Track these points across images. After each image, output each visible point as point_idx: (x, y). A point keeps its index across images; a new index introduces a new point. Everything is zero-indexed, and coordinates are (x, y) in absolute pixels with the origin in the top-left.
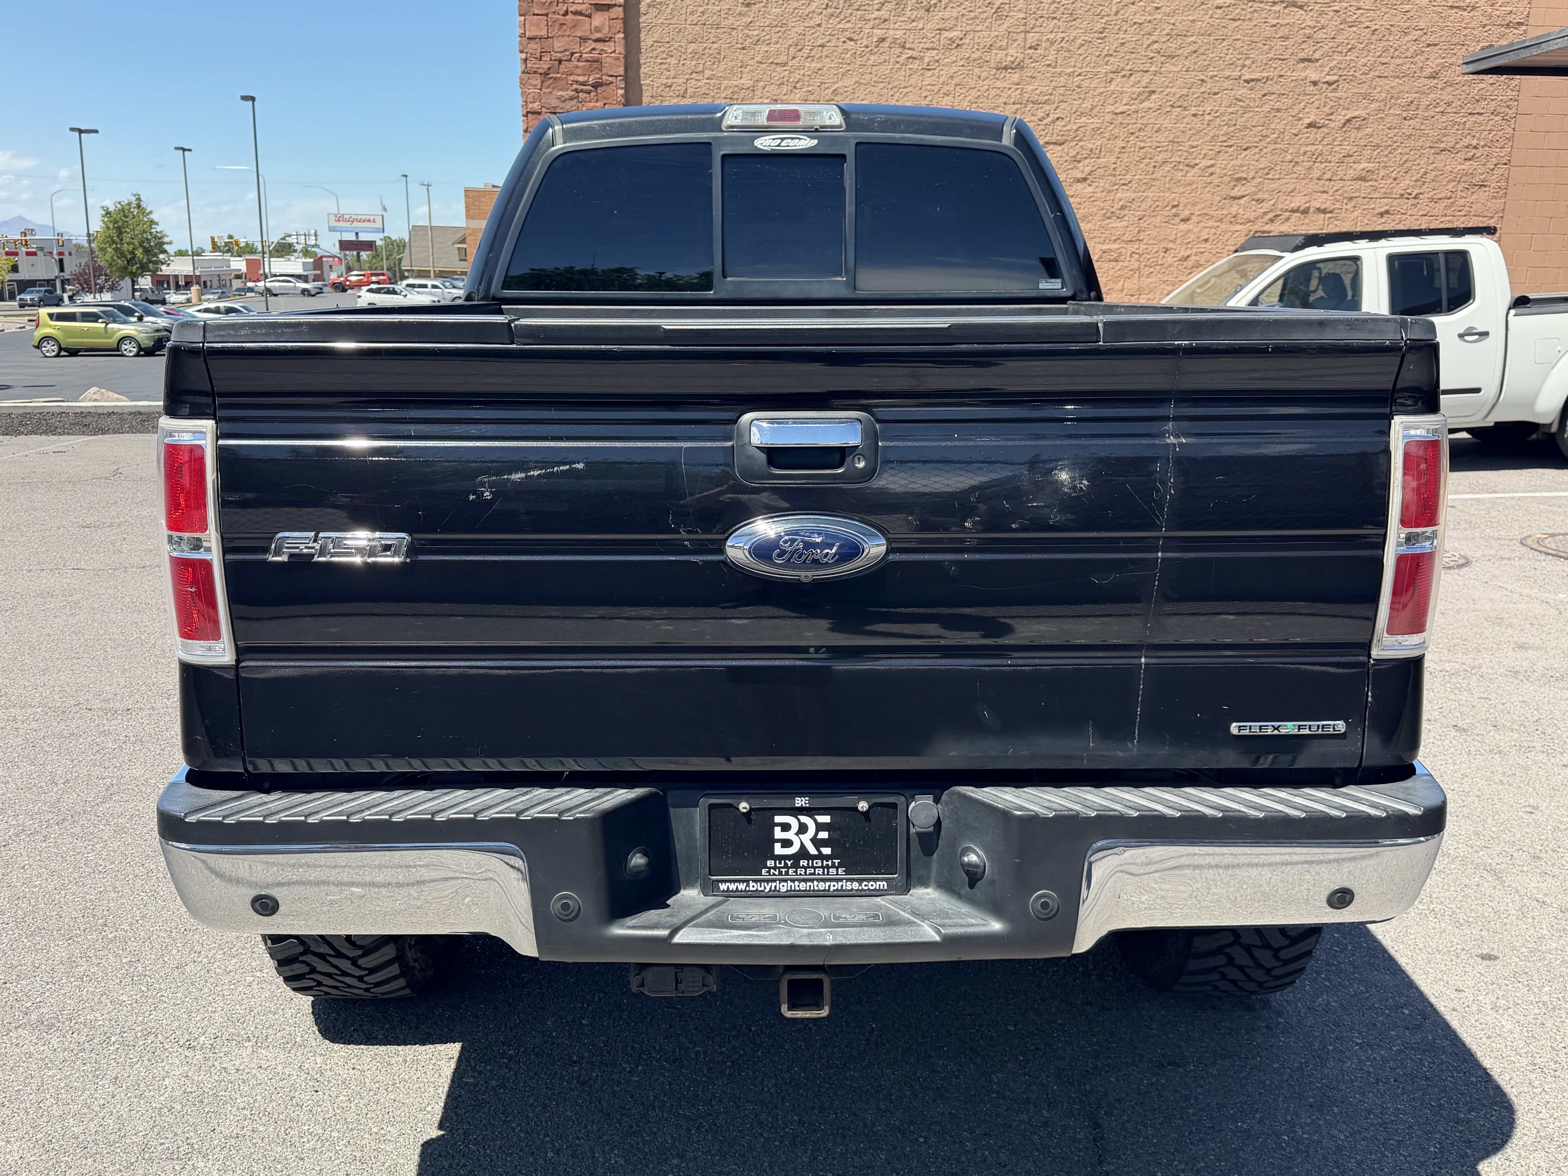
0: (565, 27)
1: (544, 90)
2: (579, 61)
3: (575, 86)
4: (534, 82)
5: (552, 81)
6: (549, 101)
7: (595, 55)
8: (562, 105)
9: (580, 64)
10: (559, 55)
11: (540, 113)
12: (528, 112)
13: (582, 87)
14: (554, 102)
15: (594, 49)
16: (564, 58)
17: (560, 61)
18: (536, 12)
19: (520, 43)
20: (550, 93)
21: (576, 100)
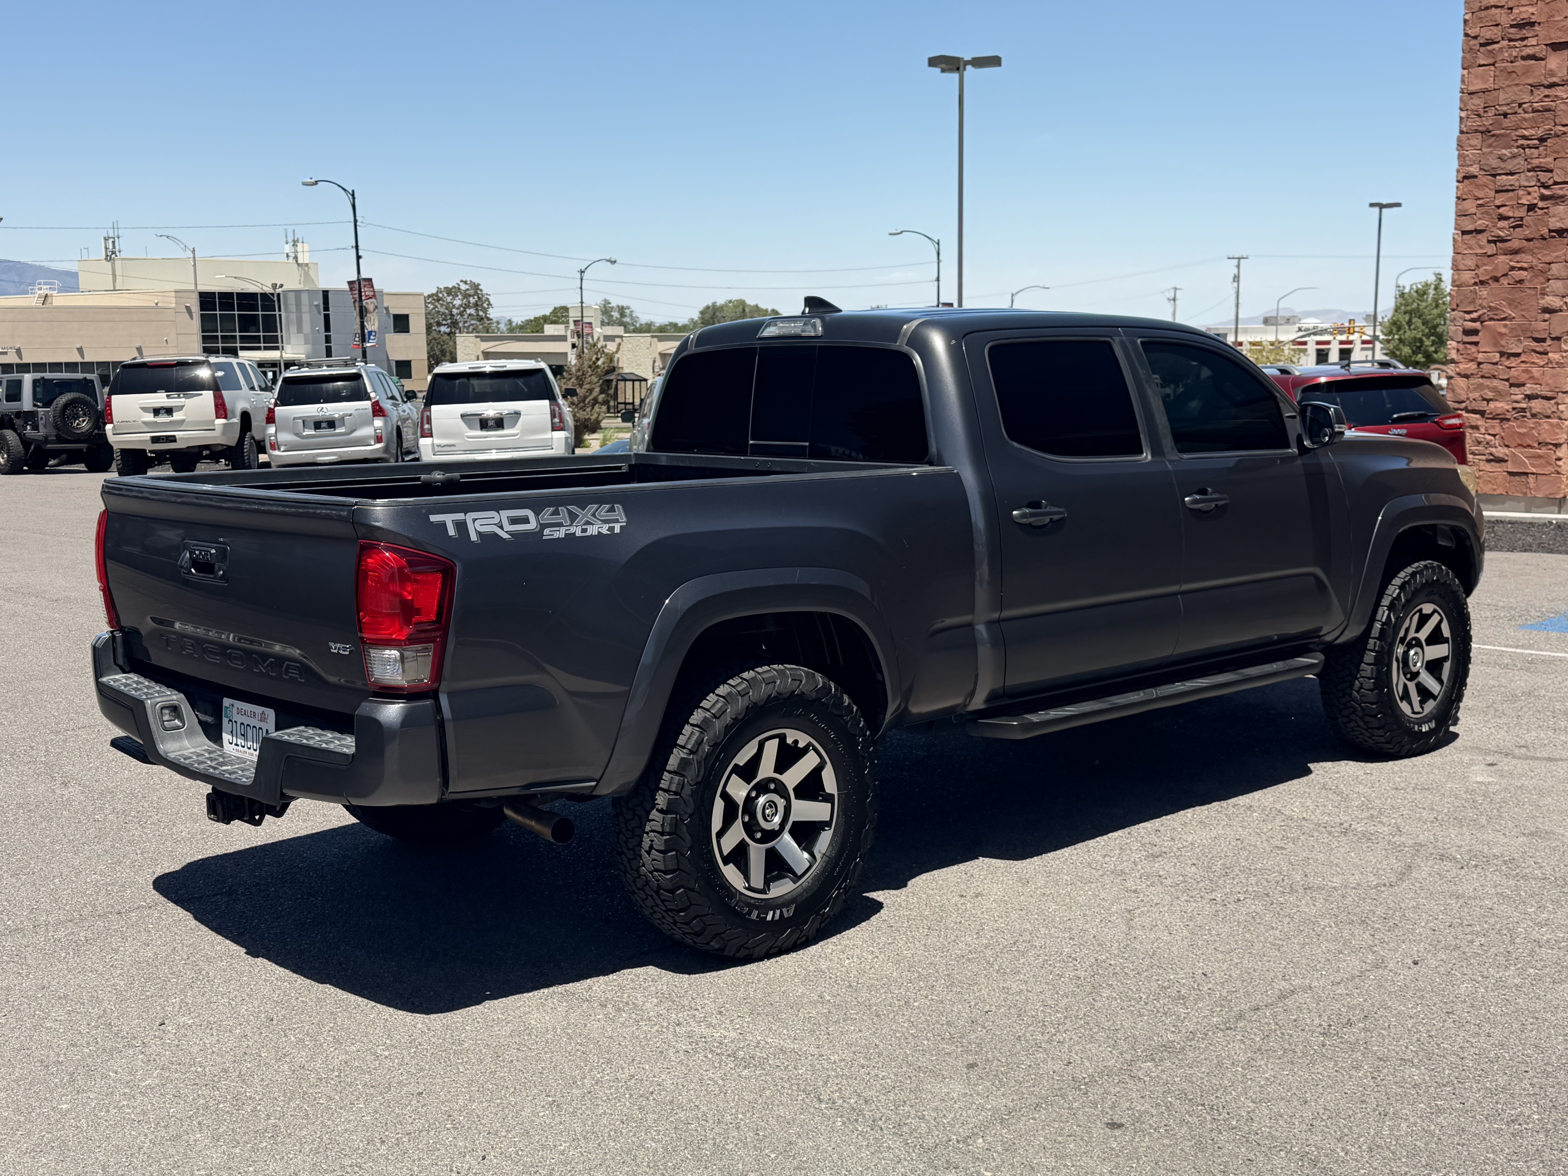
0: (1514, 75)
1: (1484, 150)
2: (1526, 112)
3: (1520, 142)
4: (1474, 142)
5: (1493, 139)
6: (1488, 162)
7: (1547, 103)
8: (1503, 165)
9: (1527, 116)
10: (1505, 108)
11: (1476, 177)
12: (1465, 178)
13: (1529, 142)
14: (1495, 163)
15: (1546, 96)
16: (1509, 111)
17: (1505, 115)
18: (1482, 62)
19: (1461, 100)
20: (1491, 152)
21: (1520, 158)
